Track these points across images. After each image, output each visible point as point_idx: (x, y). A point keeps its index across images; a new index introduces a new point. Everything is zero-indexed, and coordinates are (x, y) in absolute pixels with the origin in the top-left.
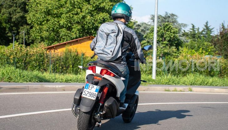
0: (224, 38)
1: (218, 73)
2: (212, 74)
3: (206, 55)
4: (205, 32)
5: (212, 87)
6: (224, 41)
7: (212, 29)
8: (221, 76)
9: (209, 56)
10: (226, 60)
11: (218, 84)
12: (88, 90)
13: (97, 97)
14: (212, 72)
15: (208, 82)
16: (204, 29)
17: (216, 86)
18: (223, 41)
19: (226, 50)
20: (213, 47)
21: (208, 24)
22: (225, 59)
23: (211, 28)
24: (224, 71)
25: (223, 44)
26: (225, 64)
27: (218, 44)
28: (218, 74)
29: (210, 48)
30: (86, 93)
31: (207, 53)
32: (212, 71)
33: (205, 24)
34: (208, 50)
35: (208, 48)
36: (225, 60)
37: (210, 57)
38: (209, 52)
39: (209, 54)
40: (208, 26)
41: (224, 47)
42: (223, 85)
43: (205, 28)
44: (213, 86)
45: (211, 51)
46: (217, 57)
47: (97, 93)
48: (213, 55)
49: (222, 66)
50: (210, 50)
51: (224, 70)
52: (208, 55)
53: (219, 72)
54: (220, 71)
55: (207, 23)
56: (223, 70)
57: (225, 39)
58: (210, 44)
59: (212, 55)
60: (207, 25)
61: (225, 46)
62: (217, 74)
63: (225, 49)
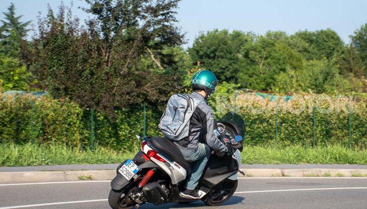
0: (51, 48)
1: (37, 133)
2: (22, 136)
3: (6, 90)
4: (7, 31)
5: (19, 168)
6: (50, 53)
7: (26, 24)
8: (44, 140)
9: (14, 92)
10: (56, 101)
11: (35, 160)
12: (126, 167)
13: (133, 179)
14: (23, 132)
15: (8, 158)
16: (5, 24)
17: (29, 165)
18: (47, 54)
19: (56, 78)
20: (24, 68)
21: (15, 11)
22: (55, 98)
23: (22, 21)
24: (52, 127)
25: (48, 62)
26: (55, 110)
27: (35, 60)
28: (38, 137)
29: (17, 72)
30: (124, 169)
31: (11, 85)
32: (22, 129)
33: (8, 11)
34: (13, 76)
35: (12, 73)
36: (53, 101)
37: (17, 94)
38: (16, 81)
39: (14, 87)
40: (15, 16)
41: (50, 68)
42: (46, 162)
43: (8, 21)
44: (22, 165)
45: (20, 79)
46: (35, 94)
47: (133, 174)
48: (25, 88)
49: (48, 115)
50: (16, 78)
51: (52, 125)
52: (12, 89)
53: (41, 132)
54: (41, 129)
55: (11, 9)
56: (49, 127)
57: (53, 50)
58: (16, 61)
59: (22, 89)
60: (12, 13)
61: (54, 66)
62: (34, 137)
63: (55, 73)
